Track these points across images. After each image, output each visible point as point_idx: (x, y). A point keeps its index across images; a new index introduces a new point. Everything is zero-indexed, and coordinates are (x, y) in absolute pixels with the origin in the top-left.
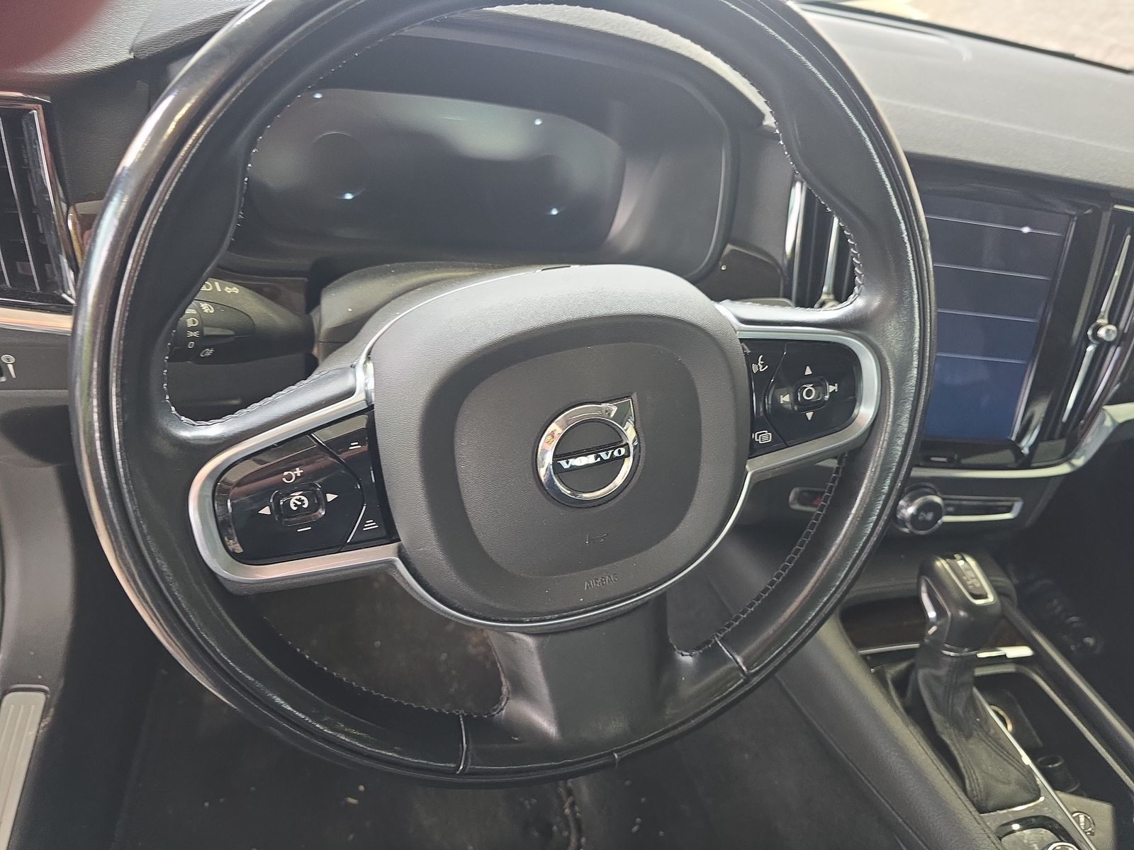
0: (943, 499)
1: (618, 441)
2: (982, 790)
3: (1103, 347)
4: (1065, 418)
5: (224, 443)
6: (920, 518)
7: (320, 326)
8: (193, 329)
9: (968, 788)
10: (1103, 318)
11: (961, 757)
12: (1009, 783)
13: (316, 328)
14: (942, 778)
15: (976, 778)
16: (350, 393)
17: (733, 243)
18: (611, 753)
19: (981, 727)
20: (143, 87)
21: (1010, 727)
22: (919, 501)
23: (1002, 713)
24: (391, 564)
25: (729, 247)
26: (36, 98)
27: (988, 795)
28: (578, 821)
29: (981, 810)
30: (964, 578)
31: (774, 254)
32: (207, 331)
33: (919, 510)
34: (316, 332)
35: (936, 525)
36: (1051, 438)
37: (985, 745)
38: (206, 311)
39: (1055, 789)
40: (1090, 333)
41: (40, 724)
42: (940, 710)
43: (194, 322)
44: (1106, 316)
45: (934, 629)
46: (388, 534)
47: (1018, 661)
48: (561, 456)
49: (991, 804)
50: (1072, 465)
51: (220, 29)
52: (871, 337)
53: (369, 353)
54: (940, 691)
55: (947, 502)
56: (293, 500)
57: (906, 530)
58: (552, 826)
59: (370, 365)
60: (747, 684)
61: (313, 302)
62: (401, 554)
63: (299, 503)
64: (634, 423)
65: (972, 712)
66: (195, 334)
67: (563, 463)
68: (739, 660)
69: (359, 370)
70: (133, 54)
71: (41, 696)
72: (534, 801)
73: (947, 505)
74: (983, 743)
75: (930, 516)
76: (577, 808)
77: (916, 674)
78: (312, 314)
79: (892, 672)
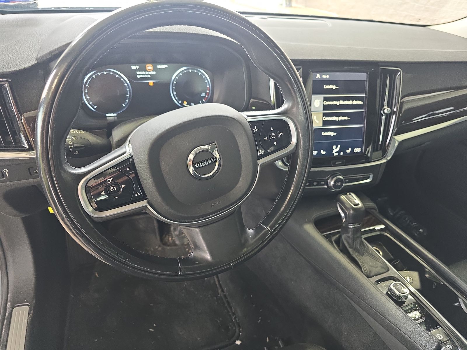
0: (344, 177)
1: (213, 157)
2: (368, 270)
3: (389, 117)
4: (380, 143)
5: (86, 173)
6: (336, 185)
7: (113, 141)
8: (70, 145)
9: (363, 271)
10: (385, 106)
11: (360, 261)
12: (377, 267)
13: (112, 143)
14: (353, 267)
15: (366, 268)
16: (125, 153)
17: (253, 98)
18: (230, 264)
19: (366, 251)
20: (41, 72)
21: (381, 253)
22: (335, 178)
23: (377, 249)
24: (146, 206)
25: (252, 100)
26: (6, 80)
27: (370, 272)
28: (238, 323)
29: (369, 277)
30: (351, 200)
31: (267, 100)
32: (75, 145)
33: (335, 182)
34: (112, 144)
35: (343, 186)
36: (377, 150)
37: (368, 257)
38: (74, 139)
39: (397, 270)
40: (382, 112)
41: (28, 317)
42: (351, 247)
43: (71, 143)
44: (386, 105)
45: (344, 220)
46: (143, 197)
47: (381, 230)
48: (195, 163)
49: (372, 274)
50: (386, 159)
51: (66, 49)
52: (290, 116)
53: (129, 141)
54: (350, 241)
55: (345, 178)
56: (111, 188)
57: (333, 191)
58: (229, 327)
59: (130, 145)
60: (271, 235)
61: (109, 134)
62: (149, 203)
63: (113, 189)
64: (217, 150)
65: (363, 247)
66: (72, 146)
67: (196, 165)
68: (268, 228)
69: (127, 147)
70: (37, 61)
71: (27, 306)
72: (221, 319)
73: (345, 180)
74: (368, 256)
75: (339, 184)
76: (237, 319)
77: (342, 238)
78: (110, 138)
79: (334, 238)
